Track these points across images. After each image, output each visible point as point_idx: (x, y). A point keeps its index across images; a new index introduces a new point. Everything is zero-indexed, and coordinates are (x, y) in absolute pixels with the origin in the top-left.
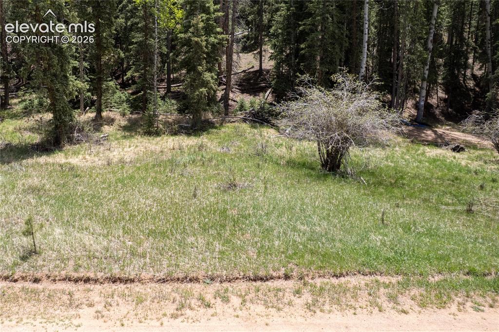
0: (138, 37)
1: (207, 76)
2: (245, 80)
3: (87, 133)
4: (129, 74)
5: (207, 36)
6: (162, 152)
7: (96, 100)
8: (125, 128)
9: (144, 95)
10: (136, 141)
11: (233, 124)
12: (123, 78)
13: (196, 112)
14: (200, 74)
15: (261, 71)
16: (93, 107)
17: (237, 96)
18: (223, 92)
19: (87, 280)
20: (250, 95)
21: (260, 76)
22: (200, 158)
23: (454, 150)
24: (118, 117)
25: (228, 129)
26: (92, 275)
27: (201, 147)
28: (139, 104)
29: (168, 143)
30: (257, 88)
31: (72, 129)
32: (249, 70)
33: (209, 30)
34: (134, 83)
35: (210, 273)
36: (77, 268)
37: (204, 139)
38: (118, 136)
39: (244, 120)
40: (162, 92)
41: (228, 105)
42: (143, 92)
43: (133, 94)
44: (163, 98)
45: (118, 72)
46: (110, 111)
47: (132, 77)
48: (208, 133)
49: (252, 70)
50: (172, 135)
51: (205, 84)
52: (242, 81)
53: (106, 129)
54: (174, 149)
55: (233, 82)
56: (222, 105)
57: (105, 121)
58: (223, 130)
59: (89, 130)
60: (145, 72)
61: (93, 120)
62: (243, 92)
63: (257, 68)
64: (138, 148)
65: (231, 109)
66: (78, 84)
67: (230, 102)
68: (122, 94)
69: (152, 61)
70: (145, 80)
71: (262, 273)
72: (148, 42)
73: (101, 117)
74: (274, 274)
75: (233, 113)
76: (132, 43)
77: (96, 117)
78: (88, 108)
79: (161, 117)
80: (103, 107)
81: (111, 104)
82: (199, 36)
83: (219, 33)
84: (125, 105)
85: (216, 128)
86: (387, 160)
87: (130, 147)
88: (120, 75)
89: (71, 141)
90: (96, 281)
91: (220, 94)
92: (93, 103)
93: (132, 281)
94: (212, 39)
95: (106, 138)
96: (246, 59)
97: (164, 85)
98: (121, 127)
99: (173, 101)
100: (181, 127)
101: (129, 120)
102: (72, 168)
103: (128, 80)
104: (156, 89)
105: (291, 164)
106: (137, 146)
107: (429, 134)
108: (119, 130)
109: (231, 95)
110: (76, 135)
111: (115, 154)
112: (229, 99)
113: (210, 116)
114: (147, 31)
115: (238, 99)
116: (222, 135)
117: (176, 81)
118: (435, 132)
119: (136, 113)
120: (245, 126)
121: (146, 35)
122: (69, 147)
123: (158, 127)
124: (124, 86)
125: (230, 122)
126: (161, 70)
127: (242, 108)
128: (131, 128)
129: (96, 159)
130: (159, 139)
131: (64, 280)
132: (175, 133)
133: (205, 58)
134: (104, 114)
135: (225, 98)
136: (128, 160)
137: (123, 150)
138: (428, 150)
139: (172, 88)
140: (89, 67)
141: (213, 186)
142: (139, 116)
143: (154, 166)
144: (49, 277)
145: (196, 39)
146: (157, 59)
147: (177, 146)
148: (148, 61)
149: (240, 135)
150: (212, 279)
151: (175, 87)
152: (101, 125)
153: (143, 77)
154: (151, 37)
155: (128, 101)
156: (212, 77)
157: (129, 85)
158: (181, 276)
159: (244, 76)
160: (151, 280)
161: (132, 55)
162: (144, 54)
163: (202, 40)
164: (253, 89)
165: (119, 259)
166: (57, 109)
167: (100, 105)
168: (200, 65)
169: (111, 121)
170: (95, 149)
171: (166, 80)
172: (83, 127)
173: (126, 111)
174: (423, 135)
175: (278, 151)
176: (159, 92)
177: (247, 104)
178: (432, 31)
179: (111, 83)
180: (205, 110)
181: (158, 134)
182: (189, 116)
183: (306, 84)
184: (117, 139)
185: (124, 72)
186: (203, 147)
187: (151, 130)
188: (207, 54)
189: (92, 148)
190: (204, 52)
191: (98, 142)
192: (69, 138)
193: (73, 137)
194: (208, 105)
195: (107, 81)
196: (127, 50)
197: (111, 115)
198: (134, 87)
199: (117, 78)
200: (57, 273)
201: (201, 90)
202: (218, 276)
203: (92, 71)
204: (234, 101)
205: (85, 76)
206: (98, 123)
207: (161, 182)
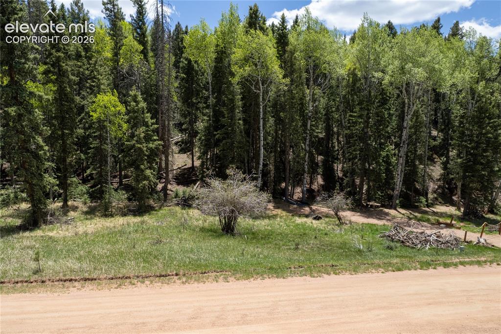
0: (95, 144)
1: (148, 172)
2: (181, 174)
3: (58, 216)
4: (88, 172)
5: (146, 144)
6: (114, 227)
7: (62, 193)
8: (86, 213)
9: (101, 187)
10: (96, 221)
11: (169, 208)
12: (83, 175)
13: (141, 199)
14: (142, 171)
15: (193, 167)
16: (60, 199)
17: (173, 187)
18: (163, 185)
19: (71, 280)
20: (184, 186)
21: (192, 172)
22: (141, 229)
23: (315, 219)
24: (80, 205)
25: (165, 211)
26: (73, 278)
27: (143, 222)
28: (97, 194)
29: (119, 221)
30: (190, 181)
31: (46, 214)
32: (183, 168)
33: (148, 139)
34: (92, 178)
35: (136, 274)
36: (65, 275)
37: (146, 218)
38: (82, 218)
39: (178, 204)
40: (116, 185)
41: (167, 194)
42: (99, 186)
43: (91, 187)
44: (116, 190)
45: (79, 170)
46: (74, 201)
47: (91, 175)
48: (149, 215)
49: (185, 167)
50: (123, 216)
51: (146, 178)
52: (178, 176)
53: (72, 214)
54: (123, 225)
55: (170, 176)
56: (162, 194)
57: (70, 208)
58: (161, 212)
59: (59, 214)
60: (101, 171)
61: (62, 208)
62: (178, 184)
63: (189, 165)
64: (97, 225)
65: (169, 197)
66: (50, 180)
67: (168, 192)
68: (84, 188)
69: (106, 162)
70: (101, 176)
71: (163, 273)
72: (102, 147)
73: (67, 206)
74: (170, 274)
75: (170, 200)
76: (91, 148)
77: (63, 205)
78: (56, 199)
79: (114, 204)
80: (68, 198)
81: (75, 195)
82: (141, 144)
83: (155, 140)
84: (86, 196)
85: (156, 210)
86: (268, 226)
87: (91, 224)
88: (80, 173)
89: (45, 222)
90: (76, 280)
91: (160, 186)
92: (60, 195)
93: (95, 279)
94: (151, 145)
95: (73, 219)
96: (183, 158)
97: (117, 180)
98: (83, 212)
99: (124, 192)
100: (130, 211)
101: (89, 207)
102: (51, 238)
103: (87, 176)
104: (110, 183)
105: (203, 230)
106: (96, 224)
107: (307, 210)
108: (82, 214)
109: (169, 187)
110: (49, 218)
111: (81, 229)
112: (168, 190)
113: (151, 202)
114: (102, 139)
115: (174, 190)
116: (160, 215)
117: (126, 176)
118: (311, 209)
119: (95, 202)
120: (178, 209)
121: (101, 142)
122: (44, 227)
123: (112, 211)
124: (85, 181)
125: (167, 206)
126: (114, 168)
127: (177, 196)
128: (91, 213)
129: (67, 233)
130: (112, 219)
131: (58, 281)
132: (124, 215)
133: (146, 159)
134: (69, 203)
135: (165, 189)
136: (90, 232)
137: (86, 226)
138: (298, 219)
139: (123, 182)
140: (56, 167)
141: (146, 243)
142: (97, 204)
143: (108, 234)
144: (50, 280)
145: (139, 146)
146: (110, 160)
147: (125, 223)
148: (103, 161)
149: (174, 215)
150: (138, 277)
151: (125, 181)
152: (68, 211)
153: (100, 174)
154: (105, 143)
155: (88, 193)
156: (152, 173)
157: (89, 181)
158: (121, 276)
159: (180, 172)
160: (105, 278)
161: (90, 157)
162: (100, 157)
163: (144, 147)
164: (186, 181)
165: (88, 271)
166: (35, 199)
167: (66, 196)
168: (142, 165)
169: (75, 208)
170: (64, 227)
171: (118, 176)
172: (54, 213)
173: (87, 201)
174: (302, 211)
175: (195, 223)
176: (112, 185)
177: (181, 193)
178: (307, 138)
179: (74, 179)
180: (148, 198)
181: (112, 216)
182: (136, 203)
183: (210, 176)
184: (81, 220)
185: (84, 170)
186: (144, 223)
187: (107, 213)
188: (148, 156)
189: (63, 227)
190: (146, 155)
191: (66, 222)
192: (44, 220)
193: (47, 219)
194: (151, 194)
195: (71, 177)
196: (86, 153)
197: (75, 204)
198: (92, 182)
199: (78, 175)
200: (54, 278)
201: (144, 182)
202: (141, 276)
203: (58, 170)
204: (172, 191)
205: (53, 174)
206: (66, 209)
207: (113, 242)
